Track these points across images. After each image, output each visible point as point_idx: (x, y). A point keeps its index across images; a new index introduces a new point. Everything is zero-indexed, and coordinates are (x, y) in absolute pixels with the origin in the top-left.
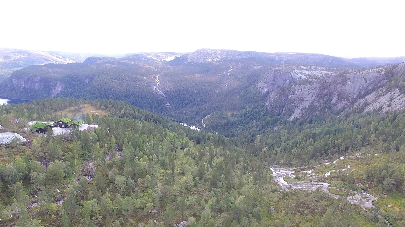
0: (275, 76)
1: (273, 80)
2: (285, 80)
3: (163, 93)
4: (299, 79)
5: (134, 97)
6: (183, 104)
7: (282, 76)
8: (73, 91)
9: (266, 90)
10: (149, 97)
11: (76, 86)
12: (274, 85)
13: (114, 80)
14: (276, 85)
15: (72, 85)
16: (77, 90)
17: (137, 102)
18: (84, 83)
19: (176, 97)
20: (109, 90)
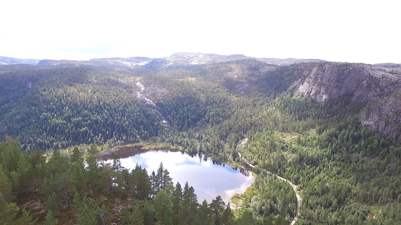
0: (340, 74)
1: (338, 81)
2: (359, 80)
3: (153, 102)
4: (384, 79)
5: (107, 110)
6: (190, 120)
7: (353, 75)
8: (5, 100)
9: (325, 97)
10: (134, 110)
11: (12, 92)
12: (340, 89)
13: (73, 82)
14: (343, 89)
15: (5, 91)
16: (12, 99)
17: (113, 119)
18: (25, 88)
19: (175, 109)
20: (64, 98)
